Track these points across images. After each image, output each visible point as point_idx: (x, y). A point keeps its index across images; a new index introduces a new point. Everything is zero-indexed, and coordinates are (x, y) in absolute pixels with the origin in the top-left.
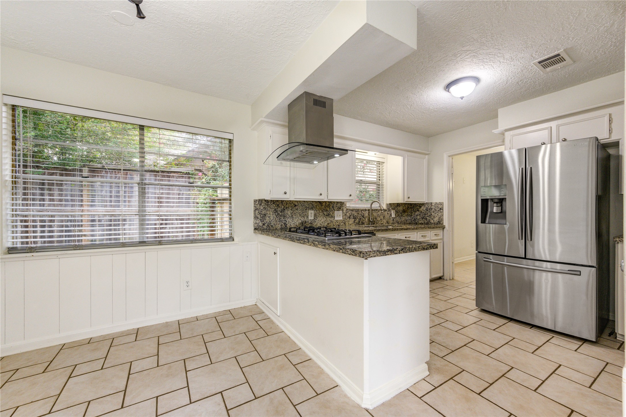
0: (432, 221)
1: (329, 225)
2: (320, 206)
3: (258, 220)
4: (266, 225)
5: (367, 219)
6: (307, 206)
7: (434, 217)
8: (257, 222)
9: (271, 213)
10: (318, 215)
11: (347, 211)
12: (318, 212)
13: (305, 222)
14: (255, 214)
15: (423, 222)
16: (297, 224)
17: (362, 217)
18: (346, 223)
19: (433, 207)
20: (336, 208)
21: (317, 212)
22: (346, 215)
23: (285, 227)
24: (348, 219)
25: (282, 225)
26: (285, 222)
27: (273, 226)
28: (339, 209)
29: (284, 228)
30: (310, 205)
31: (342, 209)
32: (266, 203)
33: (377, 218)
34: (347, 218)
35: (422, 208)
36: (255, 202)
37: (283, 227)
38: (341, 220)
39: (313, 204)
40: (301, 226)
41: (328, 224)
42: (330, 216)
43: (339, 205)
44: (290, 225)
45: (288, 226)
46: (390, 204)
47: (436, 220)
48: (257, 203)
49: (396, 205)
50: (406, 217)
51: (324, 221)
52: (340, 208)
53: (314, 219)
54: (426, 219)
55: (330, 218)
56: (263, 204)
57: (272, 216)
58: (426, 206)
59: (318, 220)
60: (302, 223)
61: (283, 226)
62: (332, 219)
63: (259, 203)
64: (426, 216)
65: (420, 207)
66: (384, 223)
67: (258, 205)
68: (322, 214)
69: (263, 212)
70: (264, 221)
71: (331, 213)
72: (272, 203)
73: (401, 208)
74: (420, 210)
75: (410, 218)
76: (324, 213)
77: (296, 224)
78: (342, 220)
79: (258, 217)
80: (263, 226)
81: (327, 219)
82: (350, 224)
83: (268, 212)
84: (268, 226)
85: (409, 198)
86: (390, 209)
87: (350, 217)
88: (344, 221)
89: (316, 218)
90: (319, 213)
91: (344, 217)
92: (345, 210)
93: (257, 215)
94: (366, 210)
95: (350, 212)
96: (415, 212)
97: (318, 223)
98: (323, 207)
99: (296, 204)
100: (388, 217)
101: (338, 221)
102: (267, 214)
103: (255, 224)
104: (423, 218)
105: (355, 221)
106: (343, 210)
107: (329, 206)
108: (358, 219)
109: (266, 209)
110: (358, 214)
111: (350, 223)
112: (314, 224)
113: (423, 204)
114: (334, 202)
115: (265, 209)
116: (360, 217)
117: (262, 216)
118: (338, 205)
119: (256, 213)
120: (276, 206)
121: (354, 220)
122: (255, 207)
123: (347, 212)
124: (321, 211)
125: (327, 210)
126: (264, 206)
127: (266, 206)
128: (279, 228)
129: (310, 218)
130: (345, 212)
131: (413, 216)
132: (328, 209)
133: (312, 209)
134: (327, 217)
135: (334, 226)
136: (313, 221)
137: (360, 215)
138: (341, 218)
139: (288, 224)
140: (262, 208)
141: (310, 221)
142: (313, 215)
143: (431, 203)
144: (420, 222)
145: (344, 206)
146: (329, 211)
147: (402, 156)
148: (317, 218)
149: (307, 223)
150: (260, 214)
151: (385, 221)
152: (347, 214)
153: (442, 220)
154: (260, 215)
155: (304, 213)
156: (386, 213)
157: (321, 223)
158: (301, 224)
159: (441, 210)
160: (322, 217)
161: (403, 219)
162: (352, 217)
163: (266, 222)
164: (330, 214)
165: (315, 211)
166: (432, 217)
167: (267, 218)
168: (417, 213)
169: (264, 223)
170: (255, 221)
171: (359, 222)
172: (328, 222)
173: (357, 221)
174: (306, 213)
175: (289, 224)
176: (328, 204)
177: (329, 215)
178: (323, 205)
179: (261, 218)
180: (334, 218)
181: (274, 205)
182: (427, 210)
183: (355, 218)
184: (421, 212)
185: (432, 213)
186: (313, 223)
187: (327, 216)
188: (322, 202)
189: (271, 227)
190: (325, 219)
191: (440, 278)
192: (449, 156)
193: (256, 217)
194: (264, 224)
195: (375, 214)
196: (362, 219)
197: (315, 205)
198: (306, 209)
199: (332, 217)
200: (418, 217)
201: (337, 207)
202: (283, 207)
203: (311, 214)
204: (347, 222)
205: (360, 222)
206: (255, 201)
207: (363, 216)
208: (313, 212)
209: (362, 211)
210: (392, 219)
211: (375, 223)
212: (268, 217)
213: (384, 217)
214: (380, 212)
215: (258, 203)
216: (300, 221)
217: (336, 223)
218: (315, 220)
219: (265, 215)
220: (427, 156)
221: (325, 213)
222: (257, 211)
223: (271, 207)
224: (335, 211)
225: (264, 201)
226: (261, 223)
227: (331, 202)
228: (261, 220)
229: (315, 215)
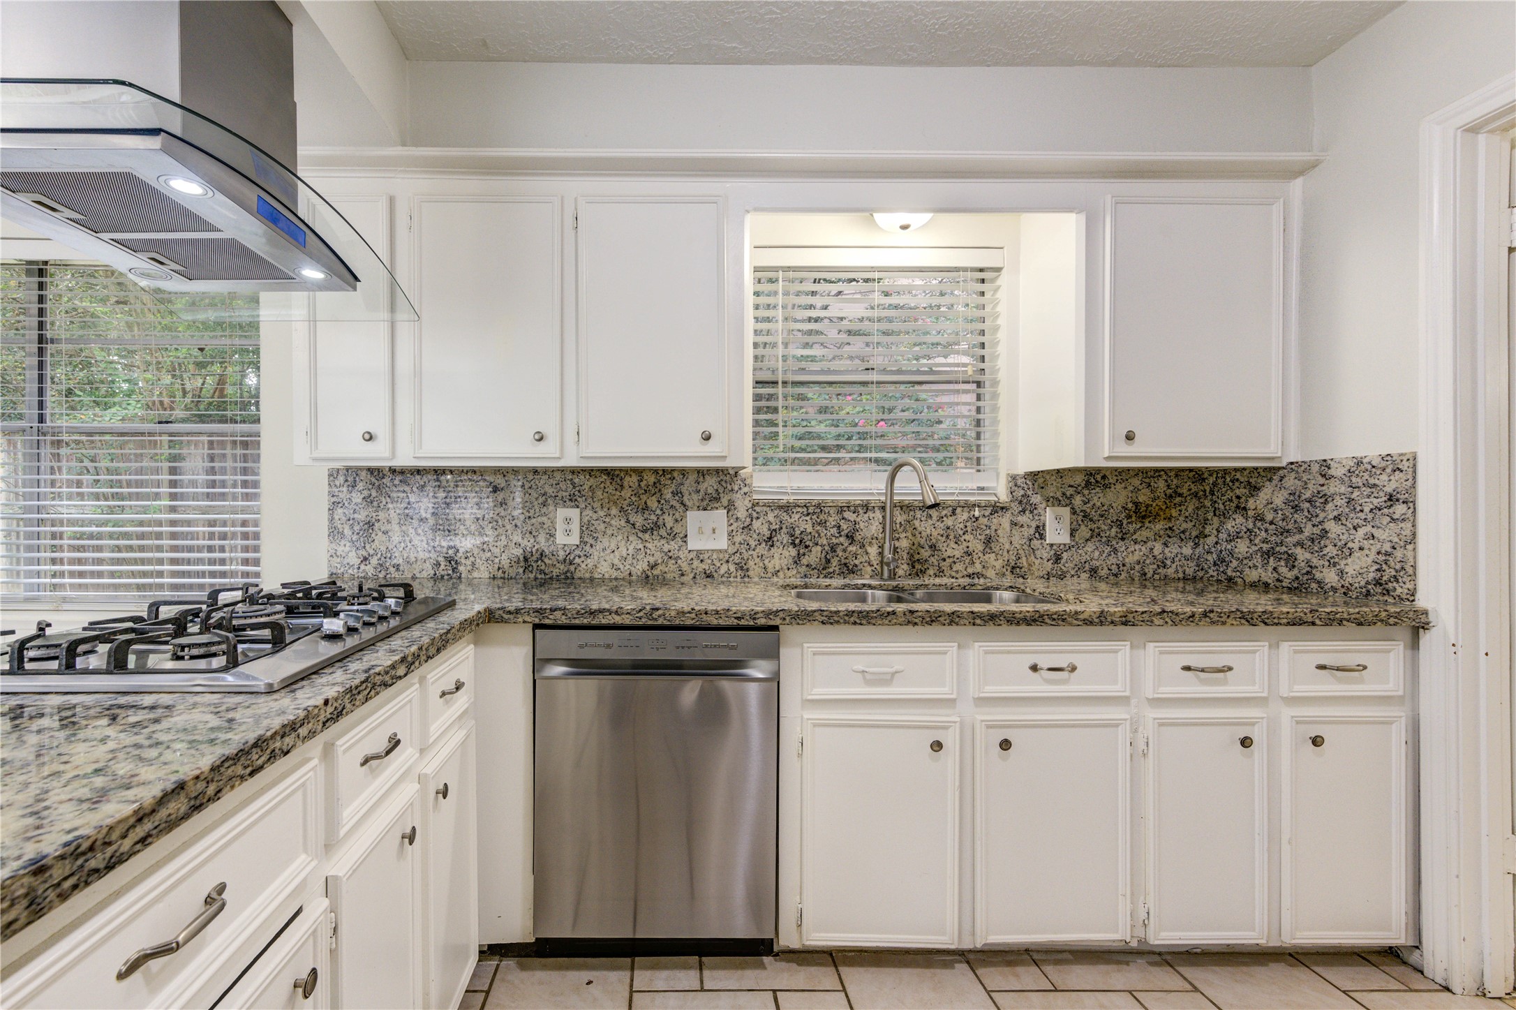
0: (1330, 577)
1: (656, 572)
2: (610, 489)
3: (343, 543)
4: (374, 561)
5: (873, 551)
6: (550, 491)
7: (1346, 551)
8: (340, 550)
9: (394, 518)
10: (602, 526)
11: (757, 509)
12: (602, 513)
13: (542, 554)
14: (331, 520)
15: (1268, 576)
16: (503, 562)
17: (842, 539)
18: (751, 563)
19: (1333, 488)
20: (695, 497)
21: (595, 516)
22: (747, 528)
23: (450, 572)
24: (762, 549)
25: (438, 564)
26: (451, 552)
27: (401, 568)
28: (711, 501)
29: (446, 577)
30: (563, 485)
31: (725, 501)
32: (373, 480)
33: (940, 545)
34: (753, 543)
35: (1264, 495)
36: (332, 478)
37: (443, 573)
38: (720, 551)
39: (576, 480)
40: (521, 570)
41: (653, 567)
42: (664, 534)
43: (710, 484)
44: (473, 564)
45: (461, 568)
46: (1034, 476)
47: (1359, 567)
48: (337, 483)
49: (1079, 479)
50: (1158, 548)
51: (631, 551)
52: (718, 499)
53: (583, 542)
54: (1291, 560)
55: (663, 542)
56: (360, 486)
57: (396, 528)
58: (1290, 482)
59: (599, 546)
60: (526, 559)
61: (443, 567)
62: (673, 545)
63: (346, 481)
64: (1291, 540)
65: (1254, 489)
66: (991, 573)
67: (345, 489)
68: (623, 523)
69: (363, 515)
70: (368, 546)
71: (669, 521)
72: (397, 482)
73: (1117, 498)
74: (1251, 504)
75: (1187, 551)
76: (632, 520)
77: (497, 560)
78: (726, 551)
79: (342, 533)
80: (363, 567)
81: (647, 545)
82: (770, 569)
83: (382, 515)
84: (381, 565)
85: (1130, 437)
86: (1036, 499)
87: (770, 538)
88: (737, 558)
89: (591, 541)
90: (607, 520)
91: (738, 539)
92: (742, 505)
93: (339, 526)
94: (866, 507)
95: (771, 517)
96: (1224, 516)
97: (603, 563)
98: (627, 493)
99: (500, 481)
100: (1017, 541)
101: (706, 556)
102: (379, 520)
103: (332, 556)
104: (1267, 554)
105: (799, 556)
106: (730, 507)
107: (657, 490)
108: (819, 548)
109: (375, 504)
110: (823, 523)
111: (770, 566)
112: (583, 566)
113: (1270, 473)
114: (684, 472)
115: (372, 503)
116: (834, 541)
117: (357, 528)
118: (703, 487)
119: (337, 517)
120: (415, 489)
121: (793, 552)
122: (333, 496)
123: (755, 515)
124: (614, 511)
125: (646, 508)
126: (366, 493)
127: (374, 493)
128: (425, 574)
129: (561, 539)
130: (741, 513)
131: (1211, 540)
132: (653, 503)
133: (572, 500)
134: (647, 536)
135: (683, 575)
136: (577, 552)
137: (834, 531)
138: (722, 543)
139: (463, 561)
140: (357, 498)
141: (562, 554)
142: (575, 527)
143: (1325, 464)
144: (1252, 575)
145: (736, 488)
146: (658, 512)
148: (596, 539)
149: (547, 561)
150: (351, 522)
151: (999, 564)
152: (756, 524)
153: (1407, 572)
154: (352, 526)
155: (534, 521)
156: (1005, 520)
157: (616, 561)
158: (522, 564)
159: (1400, 509)
160: (620, 537)
161: (1132, 554)
162: (784, 538)
163: (372, 552)
164: (660, 522)
165: (588, 512)
166: (1331, 550)
167: (379, 537)
168: (1236, 522)
169: (365, 554)
170: (333, 546)
171: (828, 561)
172: (652, 560)
173: (815, 556)
174: (544, 519)
175: (468, 562)
176: (652, 479)
177: (656, 526)
178: (626, 484)
179: (355, 538)
180: (681, 543)
181: (407, 489)
182: (1296, 508)
183: (800, 543)
184: (1260, 518)
185: (1329, 525)
186: (577, 560)
187: (644, 531)
188: (622, 475)
189: (392, 570)
190: (635, 543)
191: (1390, 956)
192: (1473, 129)
193: (336, 534)
194: (365, 559)
195: (927, 527)
196: (845, 551)
197: (587, 487)
198: (544, 504)
199: (672, 535)
200: (1242, 547)
201: (702, 493)
202: (441, 495)
203: (568, 521)
204: (757, 560)
205: (835, 562)
206: (333, 474)
207: (851, 537)
208: (574, 513)
209: (841, 510)
210: (1045, 554)
211: (931, 572)
212: (380, 534)
213: (988, 541)
214: (963, 516)
215: (341, 479)
216: (518, 552)
217: (696, 563)
218: (587, 548)
219: (370, 525)
220: (1299, 182)
221: (638, 520)
222: (340, 511)
223: (394, 495)
224: (688, 512)
225: (363, 474)
226: (353, 554)
227: (673, 470)
228: (352, 541)
229: (587, 529)
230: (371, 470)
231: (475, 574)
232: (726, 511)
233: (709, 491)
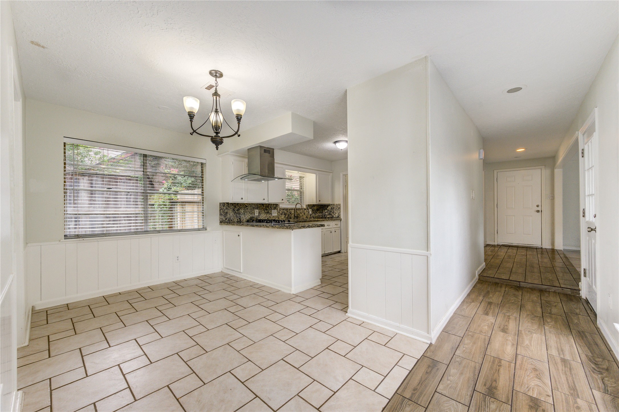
0: (334, 216)
1: (269, 218)
2: (262, 207)
4: (228, 219)
5: (293, 215)
6: (254, 207)
7: (336, 213)
8: (222, 217)
9: (231, 212)
10: (261, 213)
12: (261, 211)
14: (220, 212)
15: (329, 217)
16: (248, 218)
19: (335, 207)
20: (273, 208)
22: (279, 212)
24: (281, 215)
25: (238, 219)
26: (240, 217)
28: (275, 208)
29: (239, 221)
30: (256, 206)
33: (300, 214)
35: (329, 208)
39: (258, 205)
43: (275, 206)
44: (243, 219)
45: (241, 220)
46: (308, 205)
47: (337, 215)
49: (312, 206)
50: (319, 214)
51: (265, 216)
53: (259, 215)
54: (331, 215)
56: (225, 206)
57: (231, 213)
58: (331, 206)
60: (251, 218)
62: (270, 215)
64: (331, 212)
65: (328, 207)
66: (304, 218)
68: (264, 212)
69: (226, 211)
70: (226, 216)
71: (270, 211)
72: (231, 205)
73: (315, 208)
74: (327, 209)
75: (321, 214)
83: (229, 211)
85: (320, 201)
86: (309, 208)
88: (278, 217)
91: (278, 214)
92: (279, 209)
94: (292, 209)
95: (282, 211)
96: (325, 210)
97: (262, 217)
98: (264, 207)
99: (247, 205)
100: (307, 213)
101: (274, 217)
103: (220, 219)
104: (329, 214)
105: (285, 216)
106: (277, 209)
107: (268, 206)
108: (287, 215)
109: (228, 209)
110: (287, 211)
111: (282, 218)
112: (259, 218)
113: (329, 205)
114: (271, 204)
116: (289, 214)
118: (274, 206)
122: (221, 208)
124: (263, 210)
125: (267, 209)
126: (226, 207)
127: (227, 207)
128: (236, 221)
129: (256, 215)
130: (278, 210)
131: (323, 213)
132: (268, 209)
133: (257, 208)
134: (267, 214)
137: (289, 212)
138: (276, 215)
140: (225, 208)
141: (256, 217)
143: (334, 204)
144: (328, 217)
145: (278, 206)
147: (315, 174)
148: (260, 214)
149: (254, 217)
151: (305, 217)
152: (280, 212)
153: (340, 215)
154: (224, 213)
156: (306, 211)
159: (340, 209)
160: (264, 214)
161: (317, 215)
162: (283, 214)
165: (259, 210)
166: (335, 213)
167: (228, 215)
168: (326, 211)
174: (253, 211)
176: (268, 205)
177: (268, 212)
179: (224, 215)
181: (233, 206)
182: (332, 209)
183: (285, 215)
184: (328, 210)
185: (335, 211)
188: (264, 204)
189: (231, 221)
191: (339, 252)
192: (344, 175)
193: (221, 214)
194: (226, 219)
195: (298, 212)
198: (253, 209)
199: (270, 214)
200: (327, 214)
202: (238, 207)
203: (257, 212)
204: (280, 217)
206: (220, 204)
207: (291, 213)
208: (257, 210)
209: (290, 210)
210: (309, 215)
211: (299, 218)
213: (304, 214)
214: (302, 210)
215: (222, 205)
216: (250, 217)
219: (227, 213)
220: (331, 174)
221: (266, 211)
222: (222, 210)
223: (231, 207)
224: (272, 210)
225: (226, 204)
226: (224, 218)
227: (270, 204)
228: (224, 216)
229: (259, 213)
230: (227, 203)
231: (243, 221)
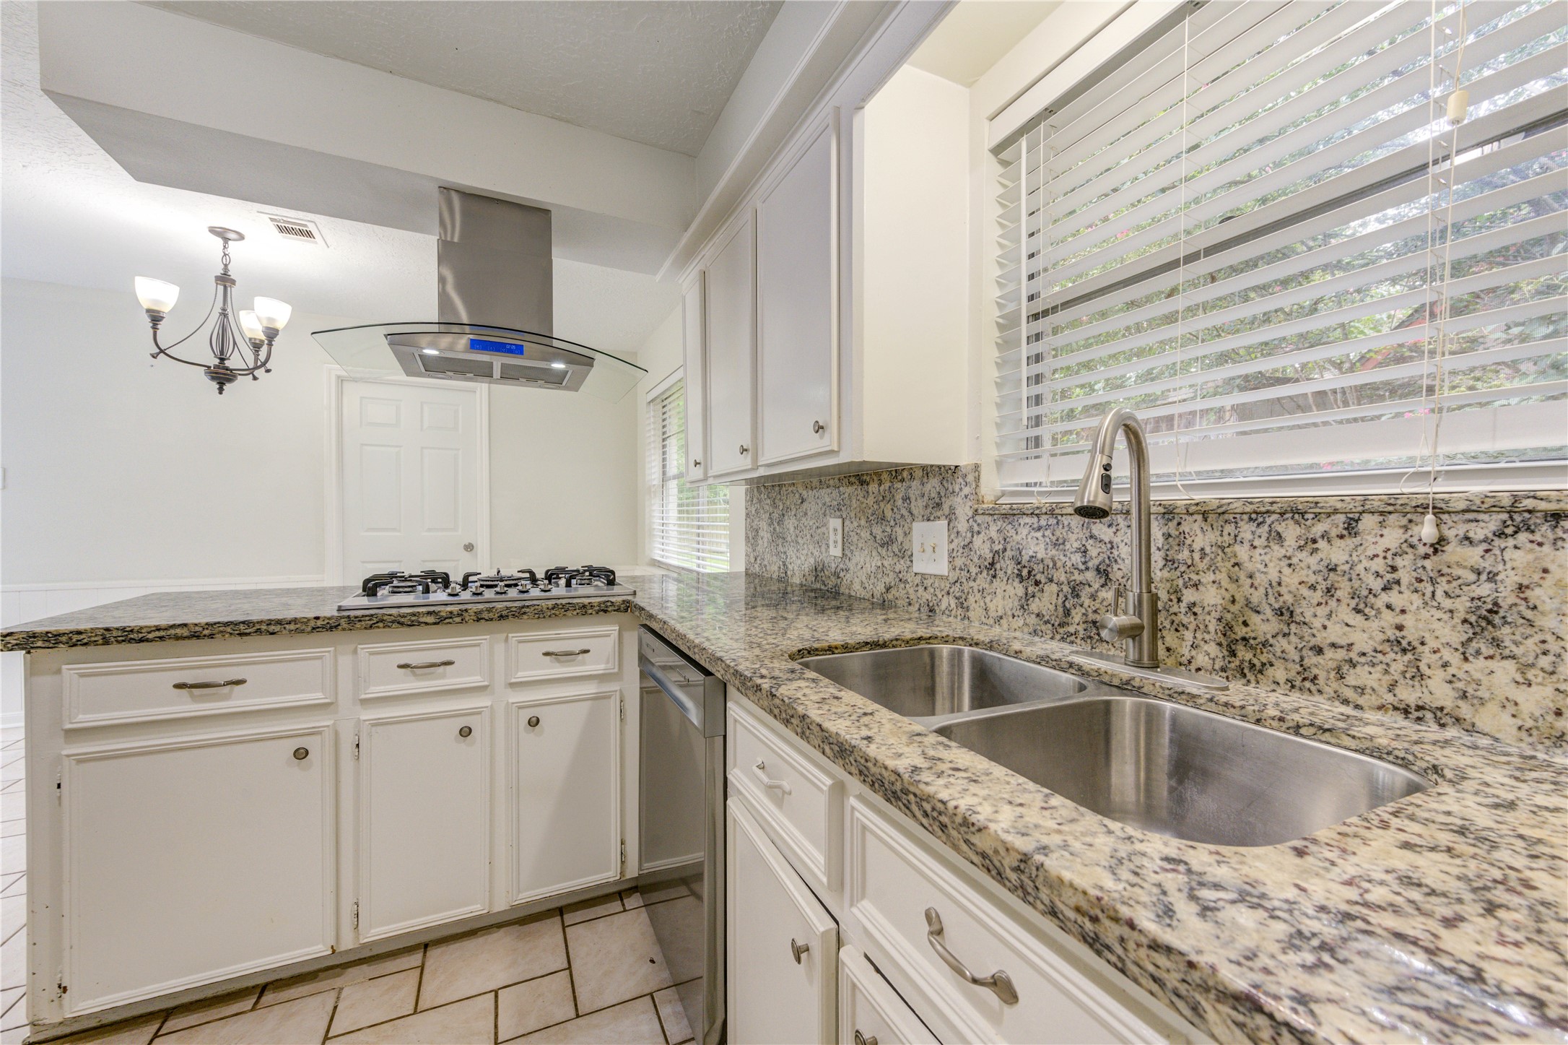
1: (890, 596)
2: (861, 498)
3: (749, 545)
4: (759, 561)
6: (828, 500)
8: (749, 550)
9: (766, 526)
10: (856, 538)
11: (979, 519)
12: (855, 524)
13: (823, 565)
14: (746, 528)
16: (807, 570)
17: (1090, 576)
18: (971, 599)
20: (921, 504)
21: (851, 527)
22: (968, 546)
23: (785, 575)
24: (983, 580)
25: (781, 567)
26: (786, 557)
27: (768, 568)
28: (935, 507)
30: (834, 494)
31: (946, 511)
32: (758, 495)
34: (974, 570)
36: (746, 495)
37: (782, 575)
38: (942, 577)
39: (841, 488)
40: (815, 580)
41: (888, 589)
42: (896, 550)
43: (933, 485)
44: (794, 570)
45: (789, 573)
48: (748, 498)
51: (873, 569)
52: (939, 505)
53: (844, 555)
55: (895, 559)
56: (754, 496)
57: (766, 534)
59: (854, 560)
60: (816, 569)
61: (782, 570)
62: (901, 565)
63: (750, 496)
67: (750, 503)
68: (868, 535)
69: (756, 524)
70: (757, 549)
71: (900, 534)
72: (766, 496)
76: (874, 531)
77: (804, 568)
78: (947, 578)
79: (749, 538)
80: (756, 565)
81: (884, 562)
82: (992, 614)
83: (762, 524)
84: (761, 565)
87: (992, 564)
88: (957, 590)
89: (849, 554)
90: (859, 531)
91: (959, 562)
92: (964, 511)
93: (748, 532)
95: (993, 532)
97: (856, 579)
98: (871, 500)
101: (929, 583)
102: (761, 528)
103: (747, 555)
105: (1028, 597)
106: (951, 517)
107: (891, 495)
108: (1054, 588)
110: (1060, 545)
111: (992, 606)
112: (845, 580)
114: (911, 471)
115: (758, 514)
116: (1078, 577)
117: (754, 534)
118: (928, 489)
119: (747, 525)
120: (773, 502)
121: (1020, 591)
122: (747, 504)
123: (976, 528)
124: (863, 522)
125: (885, 517)
126: (756, 502)
127: (758, 507)
128: (776, 575)
129: (833, 550)
130: (962, 526)
132: (890, 512)
133: (838, 511)
134: (883, 552)
135: (910, 604)
136: (841, 565)
137: (1077, 559)
138: (943, 567)
139: (790, 566)
140: (754, 510)
141: (833, 566)
142: (840, 538)
145: (957, 490)
146: (892, 523)
148: (852, 552)
149: (826, 572)
150: (751, 528)
152: (978, 541)
155: (820, 530)
157: (864, 579)
158: (814, 573)
160: (867, 552)
162: (1008, 565)
163: (758, 554)
164: (893, 537)
165: (848, 522)
167: (762, 542)
170: (747, 548)
171: (1067, 613)
172: (887, 580)
173: (1046, 601)
174: (825, 529)
176: (890, 483)
177: (891, 540)
178: (872, 489)
179: (754, 541)
180: (908, 563)
183: (1029, 575)
186: (841, 574)
187: (882, 546)
188: (868, 480)
189: (765, 569)
190: (876, 560)
193: (746, 538)
194: (756, 559)
196: (1093, 597)
197: (849, 495)
198: (824, 514)
199: (902, 553)
201: (926, 498)
202: (783, 506)
203: (836, 531)
204: (978, 596)
205: (1077, 616)
206: (746, 492)
208: (839, 524)
211: (1279, 673)
212: (761, 539)
216: (812, 561)
217: (921, 589)
218: (847, 561)
219: (758, 531)
221: (879, 532)
222: (748, 520)
223: (762, 503)
224: (914, 524)
226: (752, 554)
227: (905, 471)
228: (752, 545)
229: (846, 541)
232: (946, 522)
233: (933, 495)
